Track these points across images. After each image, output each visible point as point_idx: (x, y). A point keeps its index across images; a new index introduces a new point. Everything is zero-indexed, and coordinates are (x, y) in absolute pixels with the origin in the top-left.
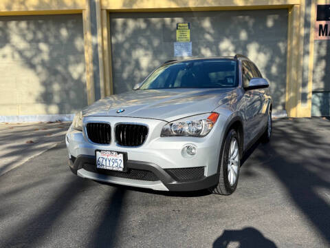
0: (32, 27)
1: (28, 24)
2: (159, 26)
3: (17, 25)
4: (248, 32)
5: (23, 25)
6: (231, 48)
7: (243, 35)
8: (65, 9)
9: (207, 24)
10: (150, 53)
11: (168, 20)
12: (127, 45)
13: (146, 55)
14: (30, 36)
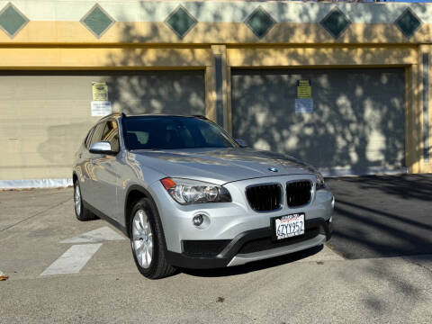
0: (144, 82)
1: (140, 80)
2: (276, 82)
3: (128, 81)
4: (364, 88)
5: (135, 81)
6: (349, 104)
7: (359, 91)
8: (185, 65)
9: (324, 81)
10: (266, 109)
11: (285, 77)
12: (243, 101)
13: (262, 111)
14: (141, 92)
